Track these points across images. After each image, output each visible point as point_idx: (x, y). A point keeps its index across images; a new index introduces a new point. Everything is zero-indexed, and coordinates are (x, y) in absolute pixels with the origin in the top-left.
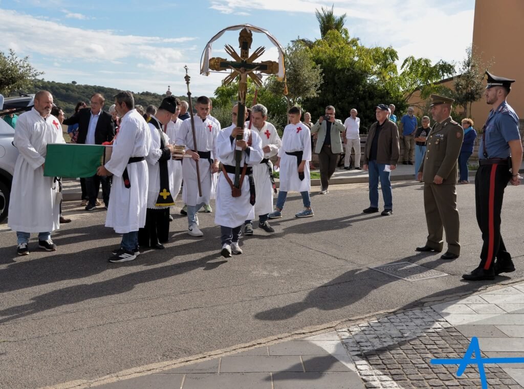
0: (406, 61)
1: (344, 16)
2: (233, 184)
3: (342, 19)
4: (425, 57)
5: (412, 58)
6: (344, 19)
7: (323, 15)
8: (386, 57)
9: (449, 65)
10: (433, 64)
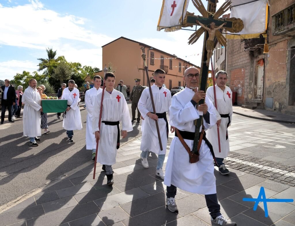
0: (84, 67)
1: (56, 51)
2: (191, 150)
3: (55, 52)
4: (90, 66)
5: (86, 66)
6: (56, 52)
7: (49, 50)
8: (77, 65)
9: (98, 68)
10: (93, 68)
